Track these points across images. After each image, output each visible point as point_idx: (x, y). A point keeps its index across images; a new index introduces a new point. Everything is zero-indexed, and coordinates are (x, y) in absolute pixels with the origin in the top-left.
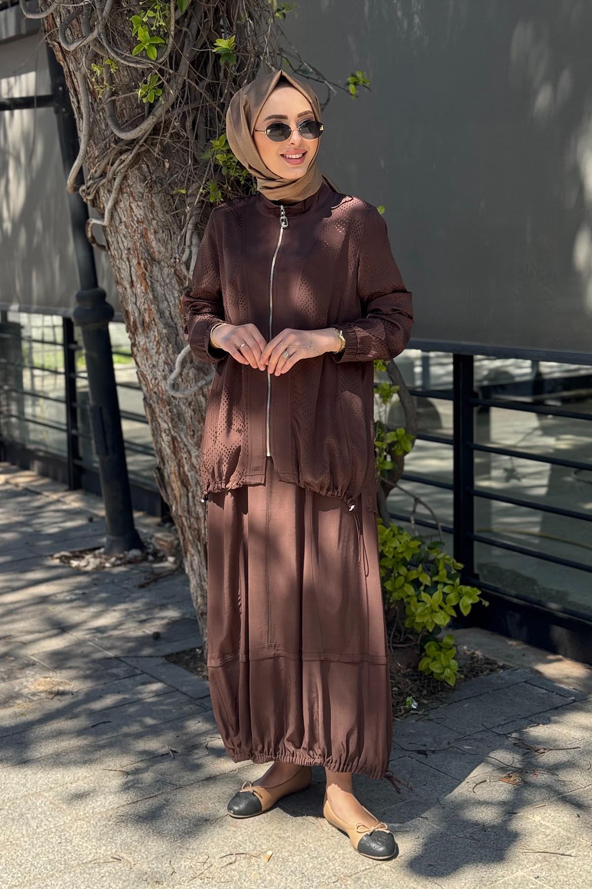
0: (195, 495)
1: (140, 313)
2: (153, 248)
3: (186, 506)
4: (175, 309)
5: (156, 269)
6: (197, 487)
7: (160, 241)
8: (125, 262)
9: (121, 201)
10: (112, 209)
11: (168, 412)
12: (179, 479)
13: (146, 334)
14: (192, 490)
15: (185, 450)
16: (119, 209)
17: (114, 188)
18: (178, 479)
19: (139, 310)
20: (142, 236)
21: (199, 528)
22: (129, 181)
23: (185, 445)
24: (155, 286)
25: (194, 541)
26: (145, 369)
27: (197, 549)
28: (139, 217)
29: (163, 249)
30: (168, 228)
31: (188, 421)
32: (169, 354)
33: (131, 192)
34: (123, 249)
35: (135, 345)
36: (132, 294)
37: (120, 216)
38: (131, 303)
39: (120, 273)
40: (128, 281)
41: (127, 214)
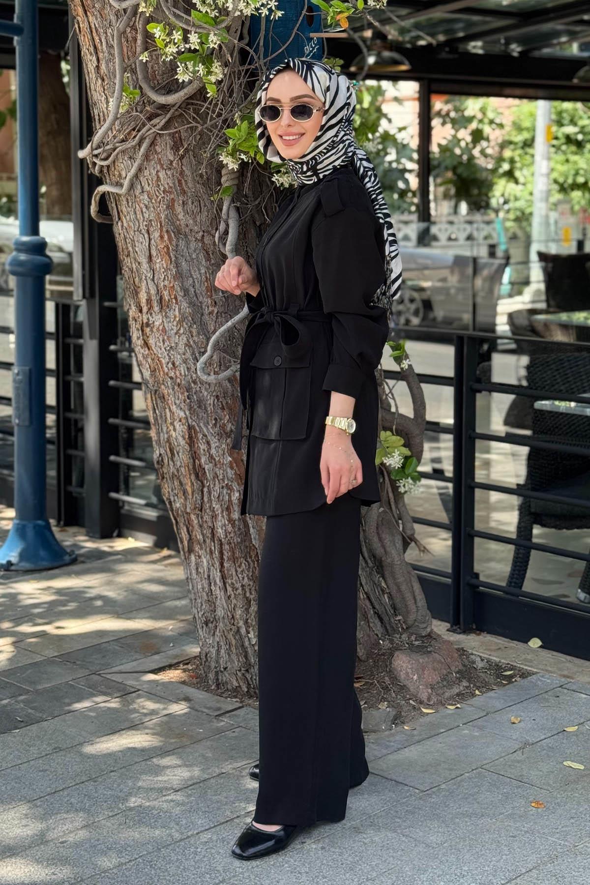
0: (212, 490)
1: (158, 291)
2: (179, 220)
3: (199, 502)
4: (200, 287)
5: (182, 243)
6: (215, 482)
7: (188, 214)
8: (143, 234)
9: (146, 169)
11: (186, 398)
12: (194, 472)
13: (164, 314)
14: (208, 484)
15: (204, 441)
16: (142, 179)
17: (139, 155)
18: (192, 472)
19: (157, 286)
20: (168, 207)
21: (214, 526)
22: (157, 147)
23: (206, 436)
24: (180, 261)
25: (204, 541)
26: (160, 351)
27: (208, 549)
28: (166, 186)
29: (191, 222)
30: (197, 199)
31: (210, 409)
32: (192, 336)
33: (159, 160)
34: (142, 221)
35: (148, 325)
36: (149, 269)
37: (143, 185)
38: (146, 279)
39: (134, 246)
40: (145, 255)
41: (153, 183)
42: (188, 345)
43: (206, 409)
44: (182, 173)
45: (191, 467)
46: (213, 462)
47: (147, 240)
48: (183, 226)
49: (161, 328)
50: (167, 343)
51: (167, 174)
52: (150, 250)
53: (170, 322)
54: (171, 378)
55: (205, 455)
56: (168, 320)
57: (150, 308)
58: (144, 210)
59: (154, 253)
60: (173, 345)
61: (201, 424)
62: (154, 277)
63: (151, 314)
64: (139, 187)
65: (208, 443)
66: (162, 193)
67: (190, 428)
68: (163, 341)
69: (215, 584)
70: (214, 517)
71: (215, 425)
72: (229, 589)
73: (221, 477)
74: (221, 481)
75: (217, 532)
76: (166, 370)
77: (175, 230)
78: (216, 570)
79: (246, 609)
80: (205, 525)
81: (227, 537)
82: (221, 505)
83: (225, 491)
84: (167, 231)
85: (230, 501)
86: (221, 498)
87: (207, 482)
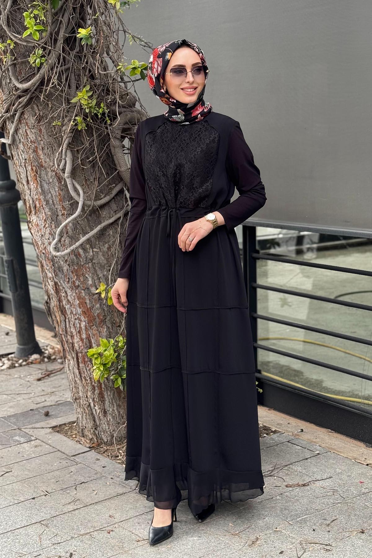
0: (70, 320)
1: (33, 201)
2: (41, 159)
3: (64, 328)
4: (56, 199)
5: (43, 173)
6: (71, 315)
7: (46, 155)
8: (23, 168)
9: (20, 128)
10: (14, 133)
11: (52, 266)
12: (60, 310)
13: (37, 215)
15: (63, 291)
16: (18, 134)
17: (15, 120)
19: (33, 199)
20: (34, 151)
21: (73, 342)
22: (25, 115)
23: (64, 288)
24: (43, 184)
25: (70, 351)
26: (37, 238)
27: (72, 356)
28: (32, 139)
29: (48, 160)
30: (51, 146)
31: (65, 271)
32: (52, 228)
34: (22, 160)
35: (30, 222)
36: (28, 189)
37: (20, 138)
38: (27, 195)
39: (20, 175)
40: (25, 180)
41: (24, 137)
42: (50, 234)
43: (63, 272)
44: (40, 130)
45: (58, 307)
46: (70, 304)
47: (25, 171)
48: (44, 162)
49: (36, 224)
50: (40, 233)
51: (31, 132)
52: (27, 177)
53: (40, 220)
54: (43, 253)
55: (65, 300)
57: (31, 212)
58: (22, 153)
59: (29, 179)
60: (43, 234)
61: (61, 282)
62: (30, 193)
63: (31, 215)
64: (18, 140)
65: (66, 292)
66: (29, 142)
67: (56, 284)
68: (38, 231)
69: (77, 376)
70: (72, 336)
71: (69, 282)
72: (83, 380)
73: (74, 313)
74: (75, 315)
75: (75, 346)
76: (41, 249)
78: (76, 368)
79: (93, 392)
80: (69, 342)
81: (80, 349)
82: (76, 330)
83: (77, 321)
84: (35, 166)
85: (80, 327)
86: (75, 325)
87: (67, 316)
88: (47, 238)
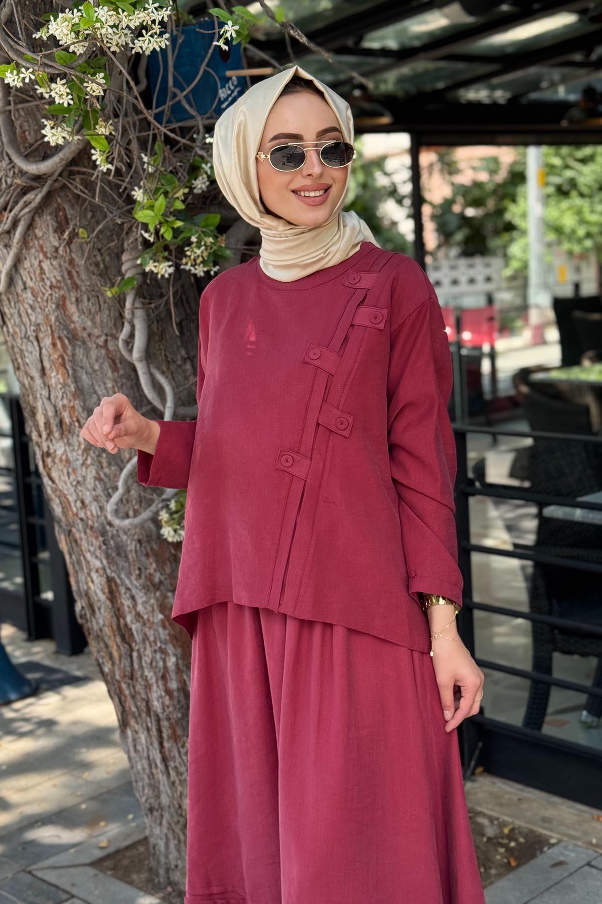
0: (142, 654)
1: (56, 411)
2: (73, 322)
3: (128, 669)
5: (80, 352)
6: (145, 644)
7: (84, 313)
8: (31, 342)
9: (26, 259)
10: (11, 270)
11: (102, 544)
12: (119, 633)
13: (66, 441)
14: (137, 647)
15: (128, 595)
16: (22, 271)
17: (15, 241)
18: (116, 633)
19: (55, 406)
20: (58, 306)
21: (148, 697)
22: (37, 231)
23: (128, 589)
24: (79, 374)
25: (140, 715)
26: (65, 487)
27: (144, 725)
28: (53, 280)
29: (89, 323)
30: (95, 294)
31: (132, 556)
32: (102, 467)
33: (42, 247)
34: (28, 325)
35: (48, 454)
36: (43, 386)
37: (24, 279)
38: (41, 398)
39: (23, 357)
40: (37, 368)
41: (36, 278)
42: (98, 478)
43: (126, 556)
44: (72, 262)
45: (115, 627)
46: (141, 620)
47: (37, 348)
48: (79, 329)
49: (64, 458)
50: (72, 477)
51: (52, 264)
52: (41, 361)
53: (73, 450)
54: (82, 520)
55: (130, 612)
56: (71, 448)
57: (50, 433)
58: (30, 311)
59: (47, 364)
60: (80, 479)
61: (123, 576)
62: (49, 395)
63: (51, 441)
64: (20, 283)
65: (133, 598)
66: (48, 288)
67: (110, 580)
68: (68, 474)
69: (156, 766)
70: (148, 687)
71: (139, 576)
72: (172, 773)
73: (152, 639)
74: (153, 644)
75: (152, 705)
76: (75, 510)
77: (70, 336)
78: (156, 750)
80: (138, 697)
81: (164, 711)
82: (155, 673)
83: (158, 656)
84: (60, 338)
85: (165, 668)
86: (154, 664)
87: (136, 645)
88: (90, 487)
